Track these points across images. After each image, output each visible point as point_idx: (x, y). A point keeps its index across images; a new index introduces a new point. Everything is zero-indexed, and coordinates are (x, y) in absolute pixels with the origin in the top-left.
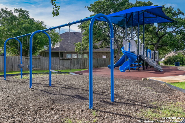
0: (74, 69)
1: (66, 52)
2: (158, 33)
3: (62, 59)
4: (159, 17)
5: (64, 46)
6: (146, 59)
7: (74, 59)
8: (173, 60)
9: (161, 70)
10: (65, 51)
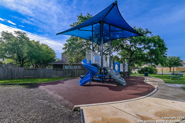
0: (66, 77)
2: (130, 50)
3: (56, 70)
5: (64, 60)
6: (109, 71)
7: (66, 69)
8: (145, 70)
9: (123, 84)
10: (64, 64)
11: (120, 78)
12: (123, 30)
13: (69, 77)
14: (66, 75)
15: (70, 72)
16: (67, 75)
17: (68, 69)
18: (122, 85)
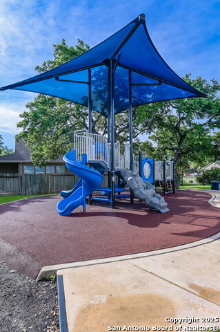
0: (26, 194)
1: (23, 163)
2: (179, 128)
4: (165, 84)
5: (22, 153)
6: (129, 179)
7: (26, 175)
8: (212, 175)
9: (161, 210)
10: (21, 162)
11: (154, 196)
12: (160, 83)
13: (33, 194)
14: (26, 190)
15: (37, 181)
16: (30, 189)
17: (30, 175)
18: (159, 212)
